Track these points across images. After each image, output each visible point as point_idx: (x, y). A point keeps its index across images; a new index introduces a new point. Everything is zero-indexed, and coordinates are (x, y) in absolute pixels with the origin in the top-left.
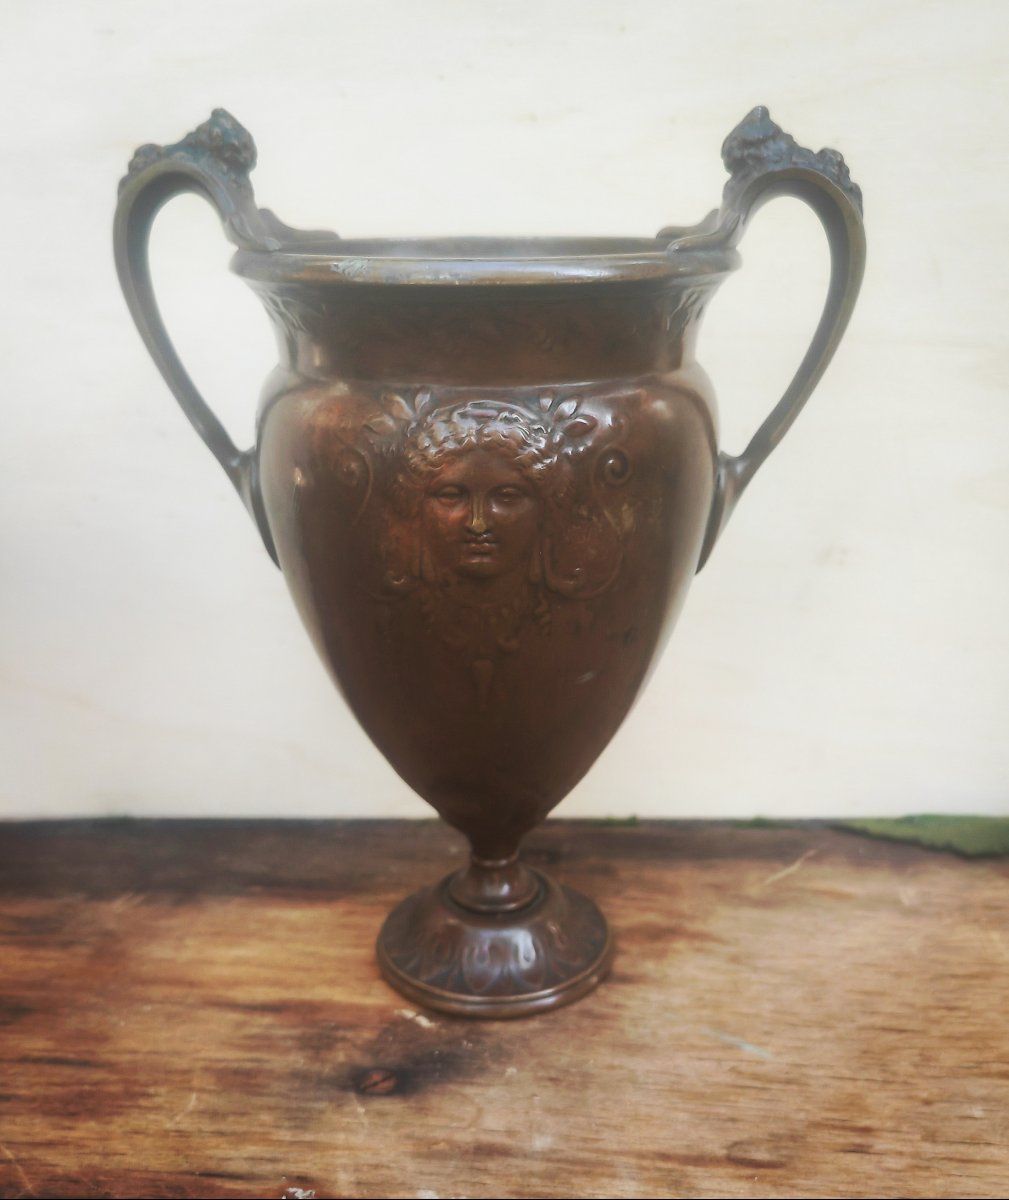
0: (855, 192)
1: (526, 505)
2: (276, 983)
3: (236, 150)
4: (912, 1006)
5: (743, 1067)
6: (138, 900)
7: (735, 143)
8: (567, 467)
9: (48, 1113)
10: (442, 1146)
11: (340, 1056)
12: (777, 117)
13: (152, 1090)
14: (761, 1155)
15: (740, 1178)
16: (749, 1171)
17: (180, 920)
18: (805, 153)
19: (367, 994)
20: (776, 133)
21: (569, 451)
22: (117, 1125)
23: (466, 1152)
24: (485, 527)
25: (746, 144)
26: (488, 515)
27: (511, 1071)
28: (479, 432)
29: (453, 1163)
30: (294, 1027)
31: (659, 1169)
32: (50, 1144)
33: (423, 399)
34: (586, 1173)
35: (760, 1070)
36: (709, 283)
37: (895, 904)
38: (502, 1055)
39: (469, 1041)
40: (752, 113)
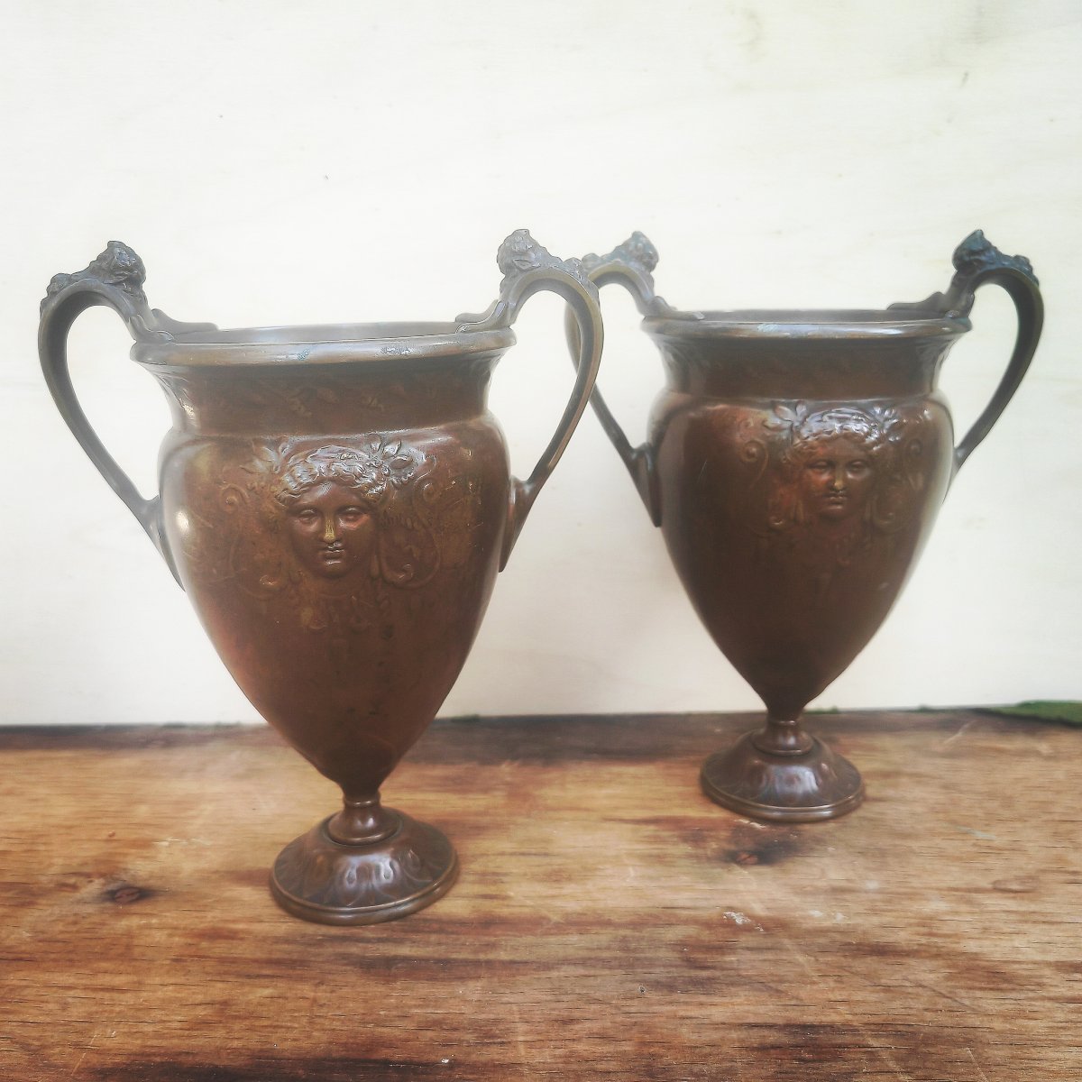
0: (1036, 281)
1: (866, 473)
2: (644, 808)
3: (651, 257)
4: (1073, 808)
5: (980, 843)
6: (516, 764)
7: (964, 253)
8: (891, 449)
9: (541, 881)
10: (808, 889)
11: (714, 845)
12: (988, 237)
13: (600, 867)
14: (1015, 887)
15: (1006, 898)
16: (1012, 895)
17: (553, 774)
18: (1006, 257)
19: (712, 812)
20: (988, 247)
21: (891, 439)
22: (589, 885)
23: (826, 891)
24: (842, 486)
25: (973, 253)
26: (845, 480)
27: (831, 849)
28: (841, 428)
29: (822, 897)
30: (674, 831)
31: (954, 895)
32: (553, 897)
33: (802, 409)
34: (911, 899)
35: (990, 844)
36: (949, 341)
37: (1038, 754)
38: (819, 841)
39: (794, 834)
40: (974, 234)
